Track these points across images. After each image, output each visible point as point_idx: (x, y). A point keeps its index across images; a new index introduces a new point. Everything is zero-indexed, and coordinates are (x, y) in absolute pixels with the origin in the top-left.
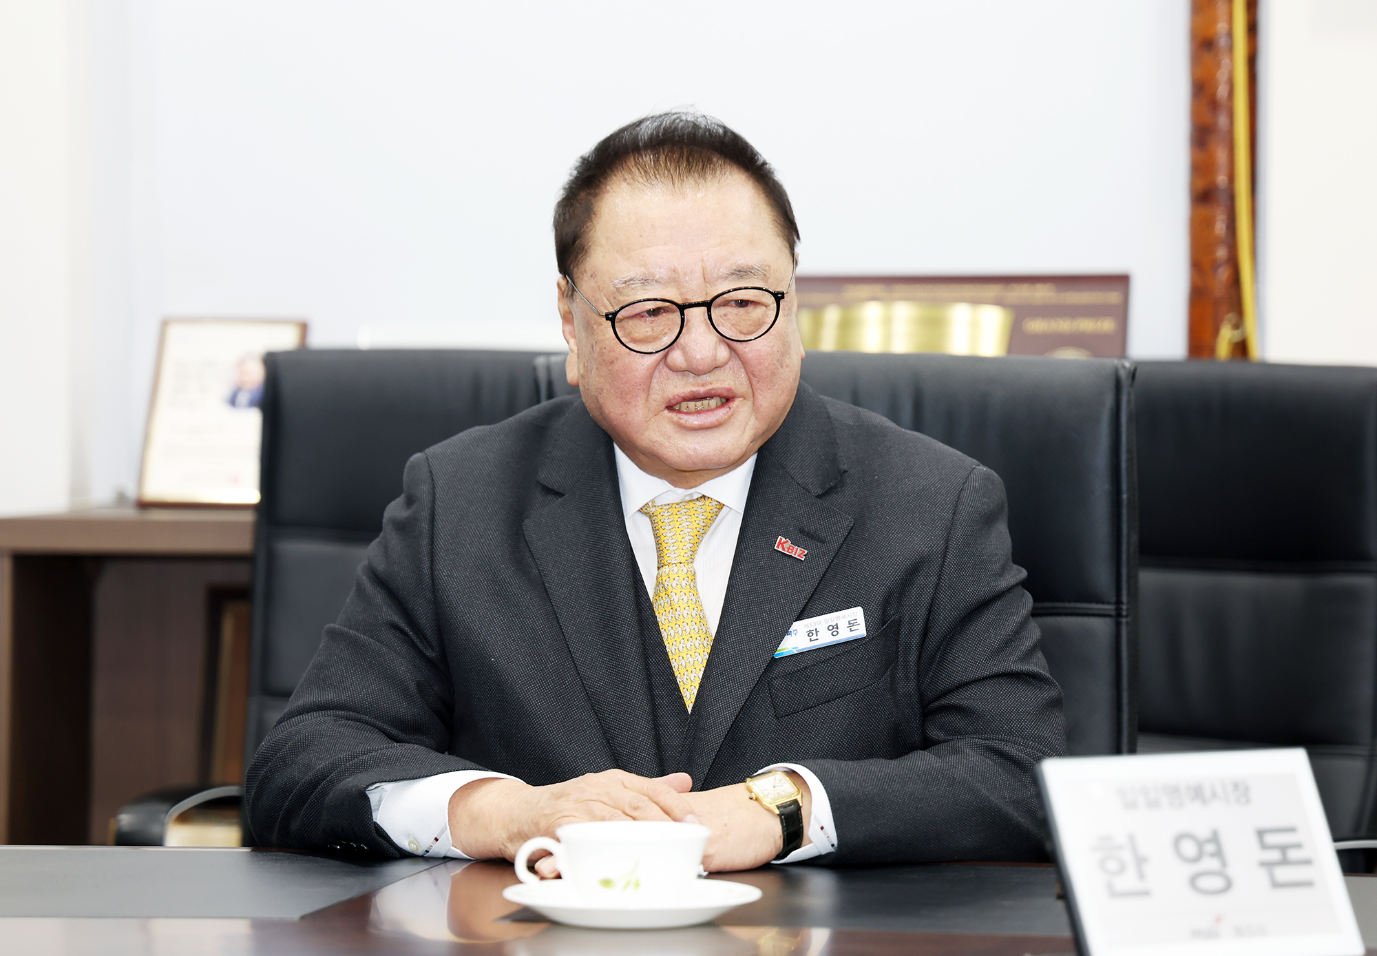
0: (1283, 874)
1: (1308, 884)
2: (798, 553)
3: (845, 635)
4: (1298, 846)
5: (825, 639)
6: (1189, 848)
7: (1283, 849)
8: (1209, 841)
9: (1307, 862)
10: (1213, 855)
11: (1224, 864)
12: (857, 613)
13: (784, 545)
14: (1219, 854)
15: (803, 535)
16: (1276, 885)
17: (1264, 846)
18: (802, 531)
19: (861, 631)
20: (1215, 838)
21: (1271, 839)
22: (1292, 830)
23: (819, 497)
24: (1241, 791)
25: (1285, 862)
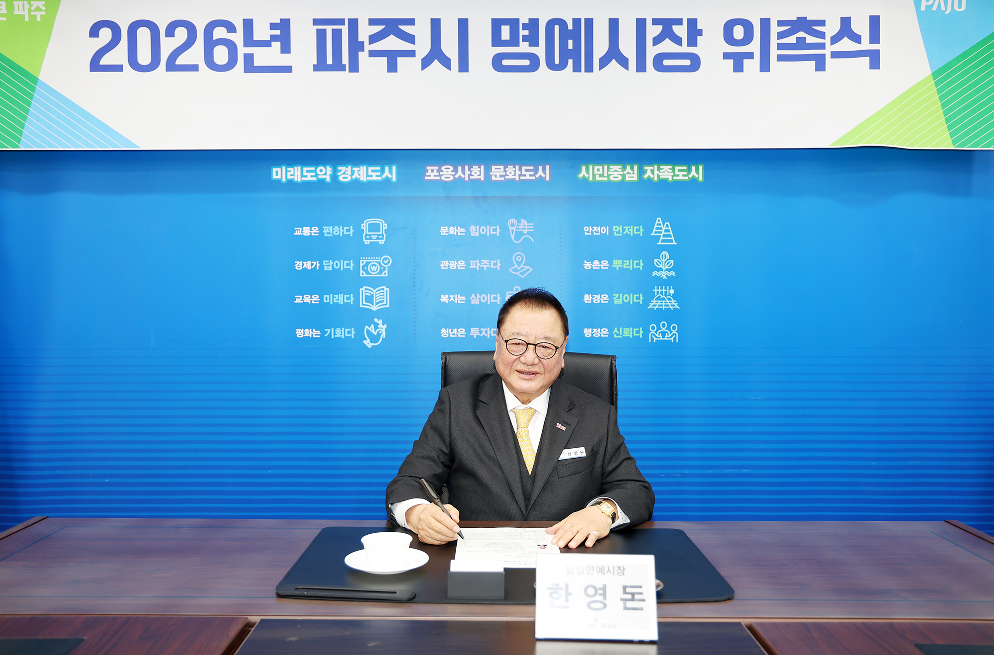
0: (630, 604)
1: (642, 609)
2: (563, 428)
3: (579, 455)
4: (641, 594)
5: (573, 456)
6: (591, 591)
7: (633, 594)
8: (600, 589)
9: (643, 600)
10: (600, 595)
11: (605, 598)
12: (583, 449)
13: (559, 426)
14: (604, 595)
15: (564, 423)
16: (626, 608)
17: (625, 593)
18: (563, 422)
19: (584, 455)
20: (604, 588)
21: (628, 590)
22: (640, 587)
23: (567, 411)
24: (621, 570)
25: (633, 599)
